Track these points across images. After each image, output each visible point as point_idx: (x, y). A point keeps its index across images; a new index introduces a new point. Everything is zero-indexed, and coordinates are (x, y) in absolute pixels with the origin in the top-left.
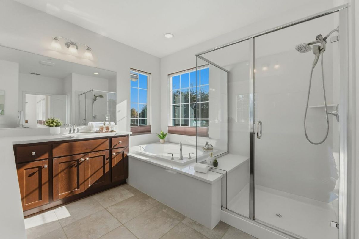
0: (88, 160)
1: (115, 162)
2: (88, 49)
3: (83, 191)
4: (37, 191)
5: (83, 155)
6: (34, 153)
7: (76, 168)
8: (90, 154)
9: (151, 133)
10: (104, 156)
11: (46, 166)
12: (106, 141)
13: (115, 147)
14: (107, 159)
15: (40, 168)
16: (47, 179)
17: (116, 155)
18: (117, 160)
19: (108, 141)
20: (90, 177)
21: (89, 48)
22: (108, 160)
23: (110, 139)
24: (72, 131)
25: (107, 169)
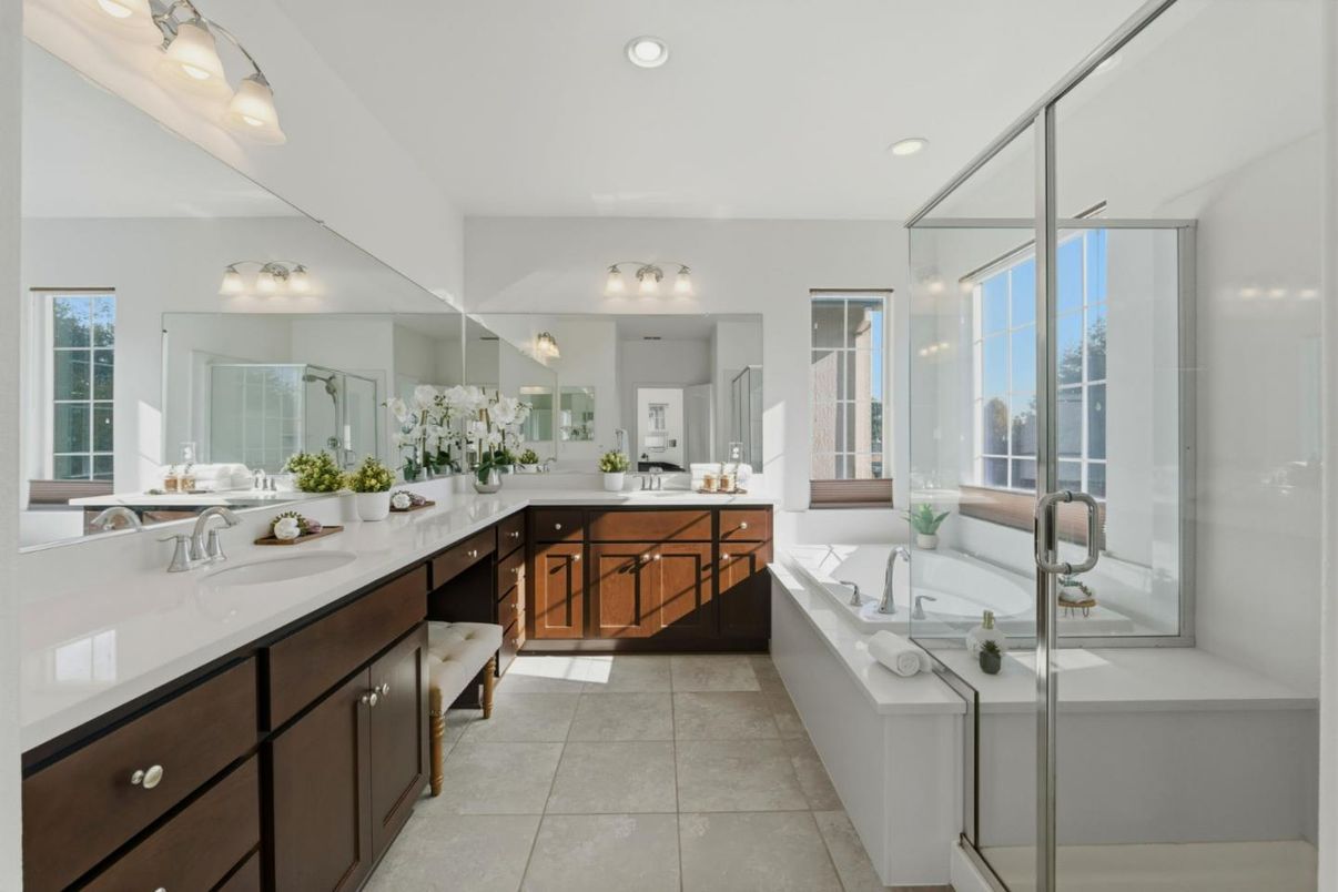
0: (659, 561)
1: (728, 581)
2: (680, 272)
3: (648, 635)
4: (564, 606)
5: (648, 545)
6: (558, 526)
7: (633, 575)
8: (663, 545)
9: (892, 507)
10: (698, 557)
11: (578, 557)
12: (702, 518)
13: (729, 538)
14: (706, 568)
15: (569, 559)
16: (581, 586)
17: (733, 562)
18: (734, 576)
19: (710, 517)
20: (665, 604)
21: (685, 267)
22: (710, 571)
23: (715, 511)
24: (647, 486)
25: (707, 596)
